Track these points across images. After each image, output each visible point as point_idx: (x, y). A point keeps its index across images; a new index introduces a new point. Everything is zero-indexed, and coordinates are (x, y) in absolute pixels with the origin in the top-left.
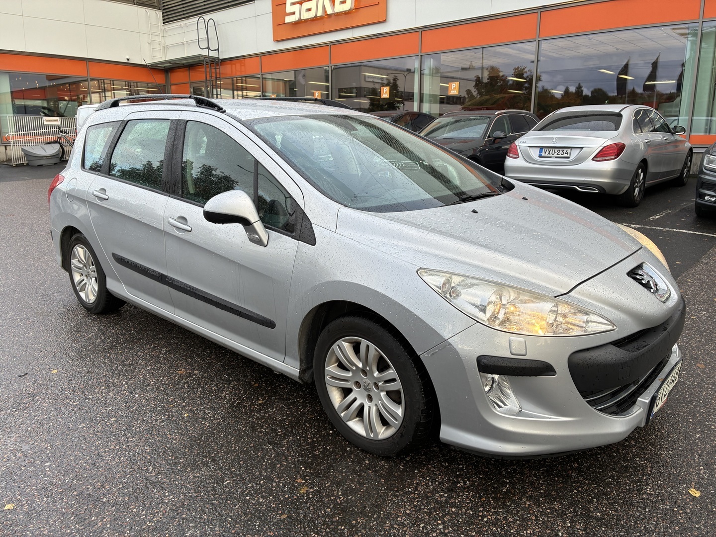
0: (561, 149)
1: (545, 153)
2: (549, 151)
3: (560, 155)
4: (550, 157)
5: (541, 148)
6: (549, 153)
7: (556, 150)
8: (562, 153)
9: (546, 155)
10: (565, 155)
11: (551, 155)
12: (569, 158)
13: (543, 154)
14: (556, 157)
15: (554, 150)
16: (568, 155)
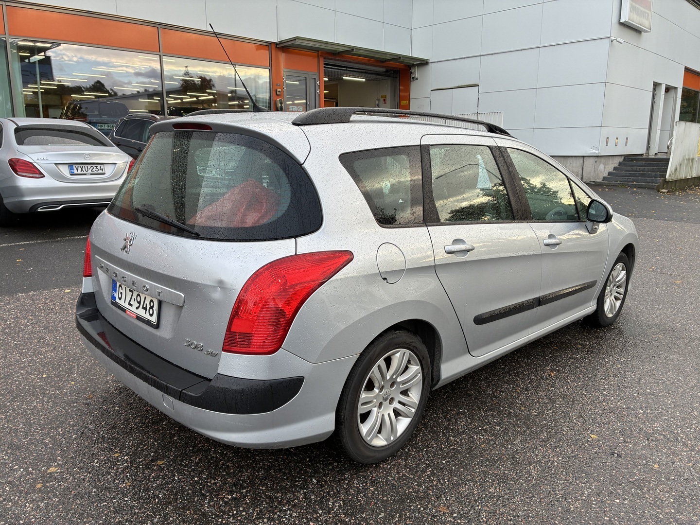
0: (94, 166)
1: (77, 170)
2: (82, 168)
3: (95, 172)
4: (85, 174)
5: (71, 165)
6: (82, 170)
7: (89, 166)
8: (97, 170)
9: (79, 172)
10: (100, 172)
11: (85, 172)
12: (104, 174)
13: (76, 172)
14: (91, 174)
15: (86, 166)
16: (104, 171)
